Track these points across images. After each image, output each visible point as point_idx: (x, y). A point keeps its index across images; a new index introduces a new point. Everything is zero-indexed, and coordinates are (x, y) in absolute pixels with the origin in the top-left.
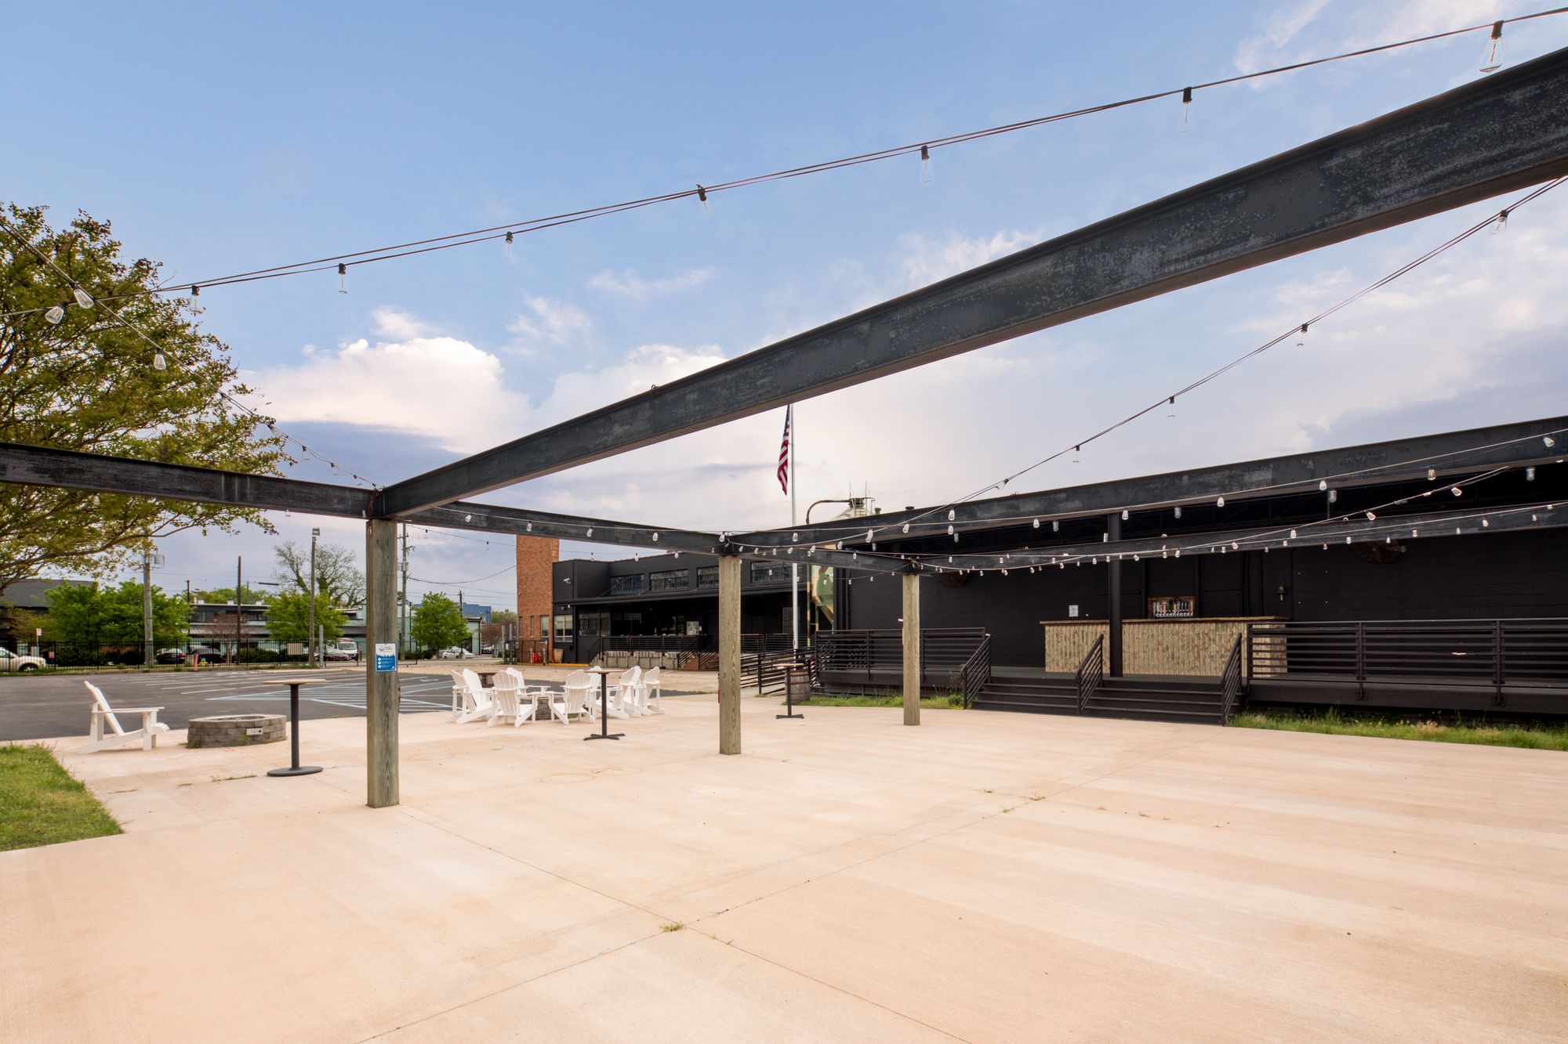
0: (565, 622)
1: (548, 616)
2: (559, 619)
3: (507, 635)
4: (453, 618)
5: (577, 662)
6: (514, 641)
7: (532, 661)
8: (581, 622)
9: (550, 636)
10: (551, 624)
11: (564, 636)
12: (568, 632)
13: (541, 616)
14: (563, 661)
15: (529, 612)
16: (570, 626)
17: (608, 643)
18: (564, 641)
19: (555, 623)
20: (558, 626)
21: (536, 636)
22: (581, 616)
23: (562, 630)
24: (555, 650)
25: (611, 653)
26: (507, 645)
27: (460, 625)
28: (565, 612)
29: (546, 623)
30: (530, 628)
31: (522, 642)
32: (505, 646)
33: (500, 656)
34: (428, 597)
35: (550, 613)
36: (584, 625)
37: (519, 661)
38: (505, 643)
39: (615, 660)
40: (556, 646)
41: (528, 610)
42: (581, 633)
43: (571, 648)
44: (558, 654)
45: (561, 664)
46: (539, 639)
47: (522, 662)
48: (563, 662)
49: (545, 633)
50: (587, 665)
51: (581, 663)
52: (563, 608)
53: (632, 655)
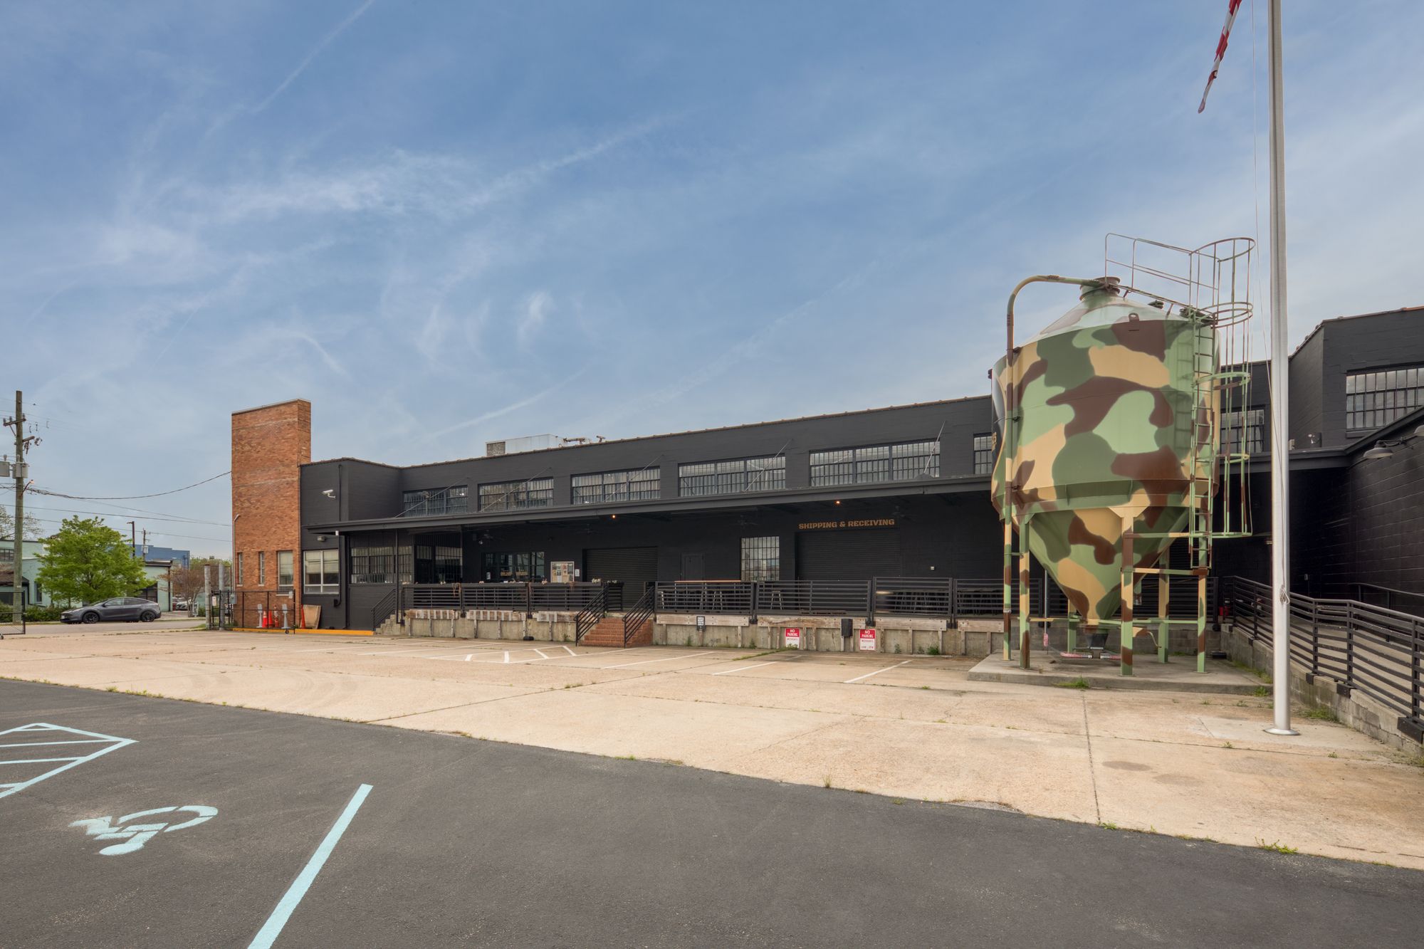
0: (325, 560)
1: (291, 551)
2: (310, 556)
3: (214, 583)
4: (118, 557)
5: (347, 627)
6: (228, 593)
7: (260, 626)
8: (355, 562)
9: (295, 584)
10: (298, 565)
11: (322, 585)
12: (330, 578)
13: (277, 552)
14: (321, 625)
15: (255, 545)
16: (334, 568)
17: (410, 595)
18: (322, 592)
19: (305, 563)
20: (311, 568)
21: (270, 583)
22: (354, 552)
23: (318, 575)
24: (305, 607)
25: (421, 612)
26: (214, 599)
27: (132, 568)
28: (323, 545)
29: (288, 563)
30: (257, 571)
31: (243, 595)
32: (210, 601)
33: (202, 614)
34: (71, 523)
35: (297, 547)
36: (360, 566)
37: (236, 625)
38: (210, 597)
39: (428, 624)
40: (305, 599)
41: (252, 542)
42: (354, 579)
43: (336, 604)
44: (311, 613)
45: (315, 631)
46: (274, 588)
47: (243, 627)
48: (319, 627)
49: (286, 579)
50: (371, 633)
51: (357, 628)
52: (320, 539)
53: (463, 615)
